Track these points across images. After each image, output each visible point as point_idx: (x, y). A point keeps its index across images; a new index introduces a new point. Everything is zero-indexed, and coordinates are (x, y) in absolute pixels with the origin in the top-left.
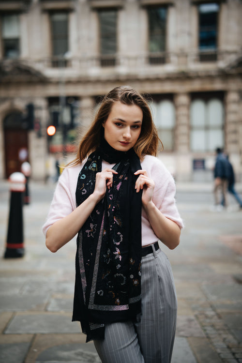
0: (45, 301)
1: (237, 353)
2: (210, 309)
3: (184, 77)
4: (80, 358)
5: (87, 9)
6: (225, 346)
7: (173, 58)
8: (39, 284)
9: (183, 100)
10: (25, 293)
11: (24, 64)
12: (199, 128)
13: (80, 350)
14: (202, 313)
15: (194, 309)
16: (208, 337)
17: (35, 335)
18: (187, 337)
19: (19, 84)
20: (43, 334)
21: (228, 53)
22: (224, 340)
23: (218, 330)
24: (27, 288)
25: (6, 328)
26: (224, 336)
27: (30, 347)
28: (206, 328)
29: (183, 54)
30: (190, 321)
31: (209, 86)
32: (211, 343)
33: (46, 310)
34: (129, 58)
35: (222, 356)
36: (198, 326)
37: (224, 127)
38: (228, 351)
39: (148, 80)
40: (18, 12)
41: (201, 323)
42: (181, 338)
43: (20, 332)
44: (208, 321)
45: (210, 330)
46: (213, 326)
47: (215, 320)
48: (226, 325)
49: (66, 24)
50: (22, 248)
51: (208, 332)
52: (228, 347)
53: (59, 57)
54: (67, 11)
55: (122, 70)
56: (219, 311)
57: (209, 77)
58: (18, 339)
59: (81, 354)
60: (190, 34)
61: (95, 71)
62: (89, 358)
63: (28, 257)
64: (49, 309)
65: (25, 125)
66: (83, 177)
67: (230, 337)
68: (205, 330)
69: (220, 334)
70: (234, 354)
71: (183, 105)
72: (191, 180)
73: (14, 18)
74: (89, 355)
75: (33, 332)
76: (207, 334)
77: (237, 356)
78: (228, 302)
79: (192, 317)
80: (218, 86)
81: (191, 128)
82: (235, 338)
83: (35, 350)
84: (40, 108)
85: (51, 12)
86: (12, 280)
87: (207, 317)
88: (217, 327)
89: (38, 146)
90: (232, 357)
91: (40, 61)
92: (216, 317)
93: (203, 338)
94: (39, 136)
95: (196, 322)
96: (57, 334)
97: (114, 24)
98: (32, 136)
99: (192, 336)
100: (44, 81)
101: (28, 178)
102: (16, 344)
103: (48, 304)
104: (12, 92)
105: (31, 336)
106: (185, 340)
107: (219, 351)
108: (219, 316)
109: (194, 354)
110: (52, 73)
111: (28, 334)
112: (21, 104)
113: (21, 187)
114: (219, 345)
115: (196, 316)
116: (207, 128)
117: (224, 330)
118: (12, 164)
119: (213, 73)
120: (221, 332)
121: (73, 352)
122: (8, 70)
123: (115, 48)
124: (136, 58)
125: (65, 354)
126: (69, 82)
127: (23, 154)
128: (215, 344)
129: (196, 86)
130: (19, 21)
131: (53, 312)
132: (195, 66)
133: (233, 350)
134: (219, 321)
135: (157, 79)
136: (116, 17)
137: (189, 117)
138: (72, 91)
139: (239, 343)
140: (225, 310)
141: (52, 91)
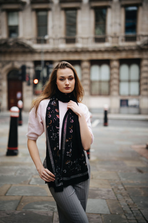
0: (29, 179)
1: (132, 208)
2: (121, 185)
3: (116, 50)
4: (46, 208)
5: (59, 9)
6: (126, 204)
7: (110, 39)
8: (26, 170)
9: (115, 64)
10: (17, 174)
11: (21, 41)
12: (125, 81)
13: (47, 205)
14: (116, 187)
15: (111, 185)
16: (118, 200)
17: (22, 196)
18: (106, 199)
19: (17, 53)
20: (27, 196)
21: (143, 36)
22: (126, 201)
23: (124, 196)
24: (19, 172)
25: (7, 193)
26: (127, 199)
27: (20, 202)
28: (117, 195)
29: (115, 36)
30: (109, 191)
31: (130, 56)
32: (119, 203)
33: (29, 184)
34: (83, 38)
35: (124, 209)
36: (113, 194)
37: (139, 81)
38: (128, 207)
39: (94, 51)
40: (17, 10)
41: (115, 193)
42: (103, 200)
43: (14, 195)
44: (119, 191)
45: (119, 196)
46: (121, 194)
47: (123, 191)
48: (128, 194)
49: (46, 17)
50: (17, 150)
51: (118, 197)
52: (128, 205)
53: (42, 38)
54: (47, 10)
55: (79, 45)
56: (126, 186)
57: (131, 50)
58: (13, 198)
59: (47, 207)
60: (120, 25)
61: (63, 46)
62: (51, 208)
63: (20, 155)
64: (31, 183)
65: (20, 78)
66: (49, 108)
67: (130, 200)
68: (116, 196)
69: (124, 198)
70: (130, 208)
71: (115, 67)
72: (119, 113)
73: (16, 13)
74: (51, 207)
75: (21, 195)
76: (117, 198)
77: (132, 209)
78: (131, 182)
79: (111, 189)
80: (136, 56)
81: (120, 81)
82: (132, 200)
83: (22, 204)
84: (29, 68)
85: (37, 11)
86: (11, 167)
87: (119, 189)
88: (123, 195)
89: (28, 91)
90: (129, 210)
91: (30, 40)
92: (124, 189)
93: (115, 200)
94: (29, 84)
95: (112, 192)
96: (34, 196)
97: (75, 18)
98: (25, 84)
99: (109, 199)
100: (32, 52)
101: (21, 110)
102: (12, 201)
103: (30, 181)
104: (13, 58)
105: (20, 197)
106: (105, 201)
107: (122, 207)
108: (125, 189)
109: (109, 208)
110: (37, 47)
111: (19, 196)
112: (18, 65)
113: (17, 115)
114: (123, 204)
115: (113, 189)
116: (129, 81)
117: (127, 196)
118: (12, 101)
119: (134, 48)
120: (125, 197)
121: (43, 205)
122: (11, 44)
123: (75, 32)
124: (88, 38)
125: (39, 206)
126: (47, 52)
127: (19, 95)
128: (121, 203)
129: (123, 55)
130: (18, 16)
131: (33, 185)
132: (123, 44)
133: (130, 206)
134: (125, 191)
135: (100, 51)
136: (76, 14)
137: (119, 74)
138: (48, 57)
139: (134, 203)
140: (129, 186)
141: (37, 58)
